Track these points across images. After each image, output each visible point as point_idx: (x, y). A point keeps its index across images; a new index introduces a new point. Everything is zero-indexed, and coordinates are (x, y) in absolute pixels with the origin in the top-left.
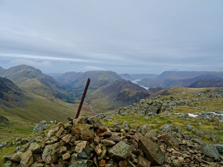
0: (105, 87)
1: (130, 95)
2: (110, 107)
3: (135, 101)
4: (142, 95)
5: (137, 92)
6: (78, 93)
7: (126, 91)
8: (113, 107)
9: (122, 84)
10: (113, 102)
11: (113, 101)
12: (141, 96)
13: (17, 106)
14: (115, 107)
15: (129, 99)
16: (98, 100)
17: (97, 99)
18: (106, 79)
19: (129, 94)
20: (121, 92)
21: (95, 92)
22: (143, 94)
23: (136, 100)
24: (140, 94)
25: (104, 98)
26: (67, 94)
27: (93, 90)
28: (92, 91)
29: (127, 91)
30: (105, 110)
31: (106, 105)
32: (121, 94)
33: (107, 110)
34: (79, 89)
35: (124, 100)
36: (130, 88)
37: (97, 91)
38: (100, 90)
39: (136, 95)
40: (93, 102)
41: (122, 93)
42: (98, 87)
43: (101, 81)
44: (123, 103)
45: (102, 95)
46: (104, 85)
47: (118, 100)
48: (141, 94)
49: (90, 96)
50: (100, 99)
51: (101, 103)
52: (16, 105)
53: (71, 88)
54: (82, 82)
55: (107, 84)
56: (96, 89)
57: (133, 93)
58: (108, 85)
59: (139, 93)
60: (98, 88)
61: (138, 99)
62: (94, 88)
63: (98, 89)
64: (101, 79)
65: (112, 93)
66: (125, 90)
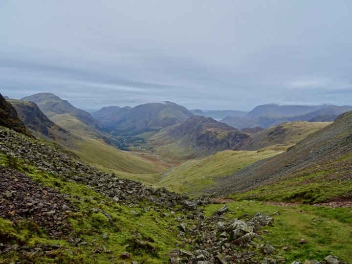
0: (173, 127)
1: (218, 137)
2: (188, 155)
3: (227, 146)
4: (237, 137)
5: (228, 132)
6: (129, 138)
7: (210, 132)
8: (193, 154)
9: (200, 123)
10: (191, 148)
11: (191, 146)
12: (235, 138)
13: (68, 146)
14: (195, 155)
15: (217, 143)
16: (165, 147)
17: (162, 145)
18: (172, 116)
19: (216, 135)
20: (203, 132)
21: (157, 135)
22: (239, 134)
23: (228, 144)
24: (233, 135)
25: (174, 144)
26: (114, 139)
27: (153, 132)
28: (152, 134)
29: (213, 132)
30: (181, 160)
31: (181, 153)
32: (203, 136)
33: (184, 159)
34: (130, 133)
35: (210, 144)
36: (215, 127)
37: (160, 134)
38: (166, 132)
39: (227, 136)
40: (158, 149)
41: (205, 135)
42: (161, 127)
43: (165, 119)
44: (208, 149)
45: (171, 139)
46: (170, 125)
47: (199, 144)
48: (235, 135)
49: (151, 141)
50: (168, 145)
51: (171, 151)
52: (66, 146)
53: (116, 130)
54: (132, 122)
55: (175, 123)
56: (158, 131)
57: (222, 134)
58: (178, 125)
59: (231, 133)
60: (161, 129)
61: (230, 142)
62: (154, 130)
63: (161, 131)
64: (163, 116)
65: (186, 136)
66: (209, 130)
